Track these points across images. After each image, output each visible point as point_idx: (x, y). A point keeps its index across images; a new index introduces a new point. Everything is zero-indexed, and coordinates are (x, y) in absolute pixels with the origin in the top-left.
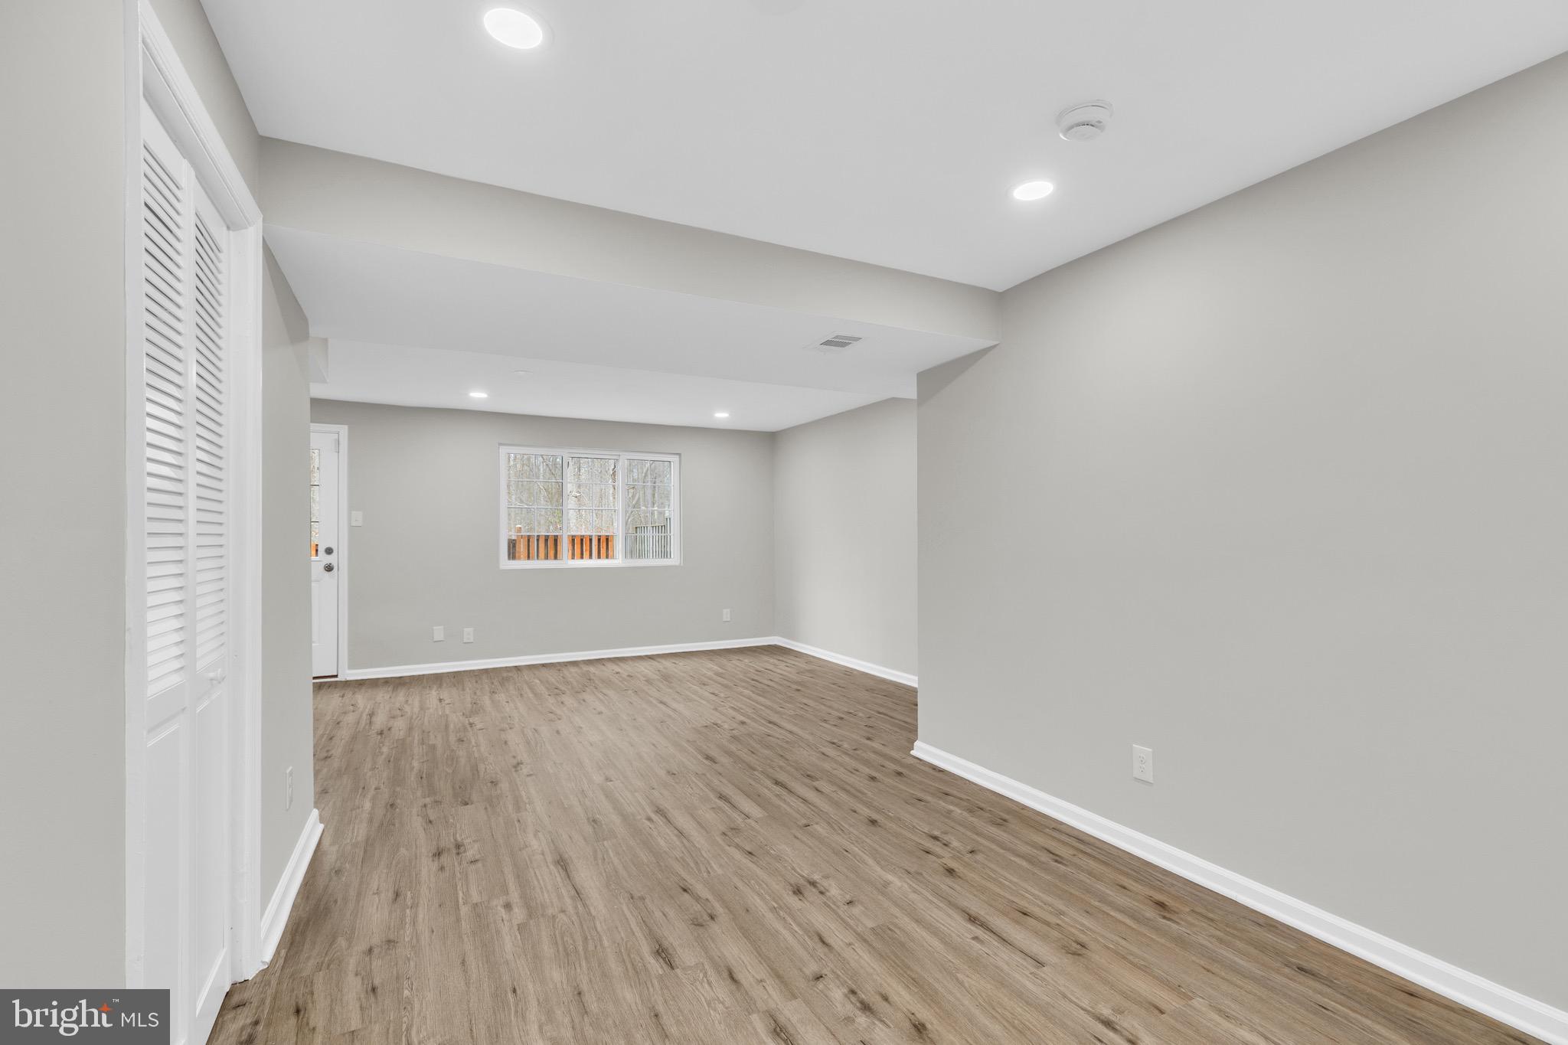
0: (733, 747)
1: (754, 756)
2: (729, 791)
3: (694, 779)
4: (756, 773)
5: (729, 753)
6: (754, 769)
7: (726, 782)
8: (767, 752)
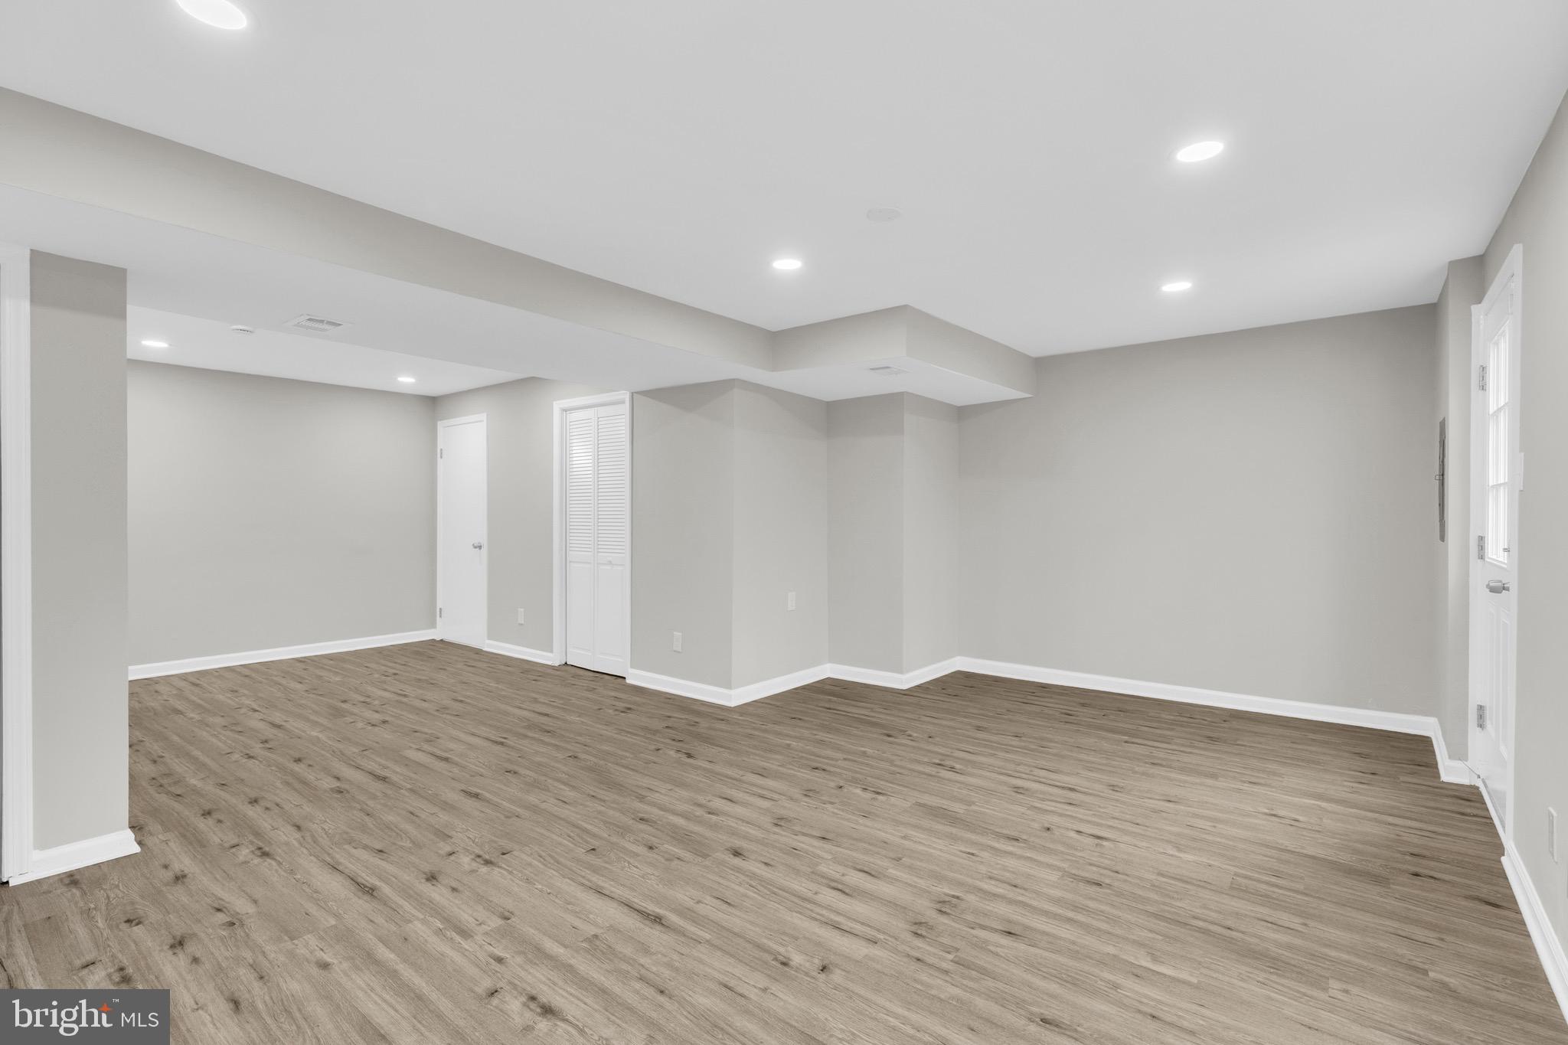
0: (444, 817)
1: (411, 809)
2: (440, 766)
3: (481, 770)
4: (409, 786)
5: (447, 806)
6: (412, 790)
7: (444, 772)
8: (390, 818)
